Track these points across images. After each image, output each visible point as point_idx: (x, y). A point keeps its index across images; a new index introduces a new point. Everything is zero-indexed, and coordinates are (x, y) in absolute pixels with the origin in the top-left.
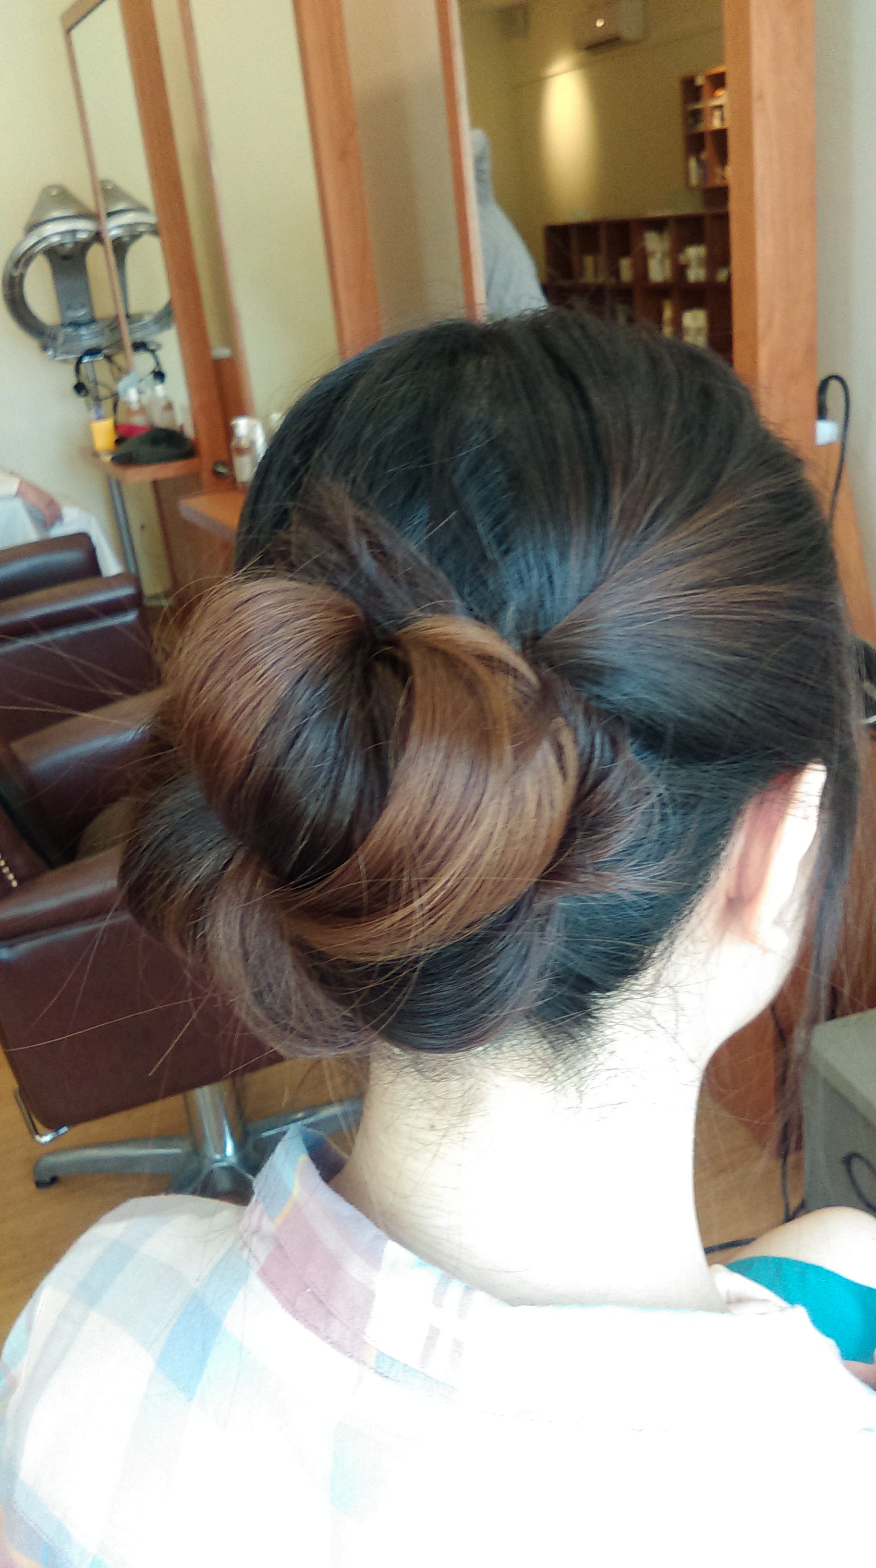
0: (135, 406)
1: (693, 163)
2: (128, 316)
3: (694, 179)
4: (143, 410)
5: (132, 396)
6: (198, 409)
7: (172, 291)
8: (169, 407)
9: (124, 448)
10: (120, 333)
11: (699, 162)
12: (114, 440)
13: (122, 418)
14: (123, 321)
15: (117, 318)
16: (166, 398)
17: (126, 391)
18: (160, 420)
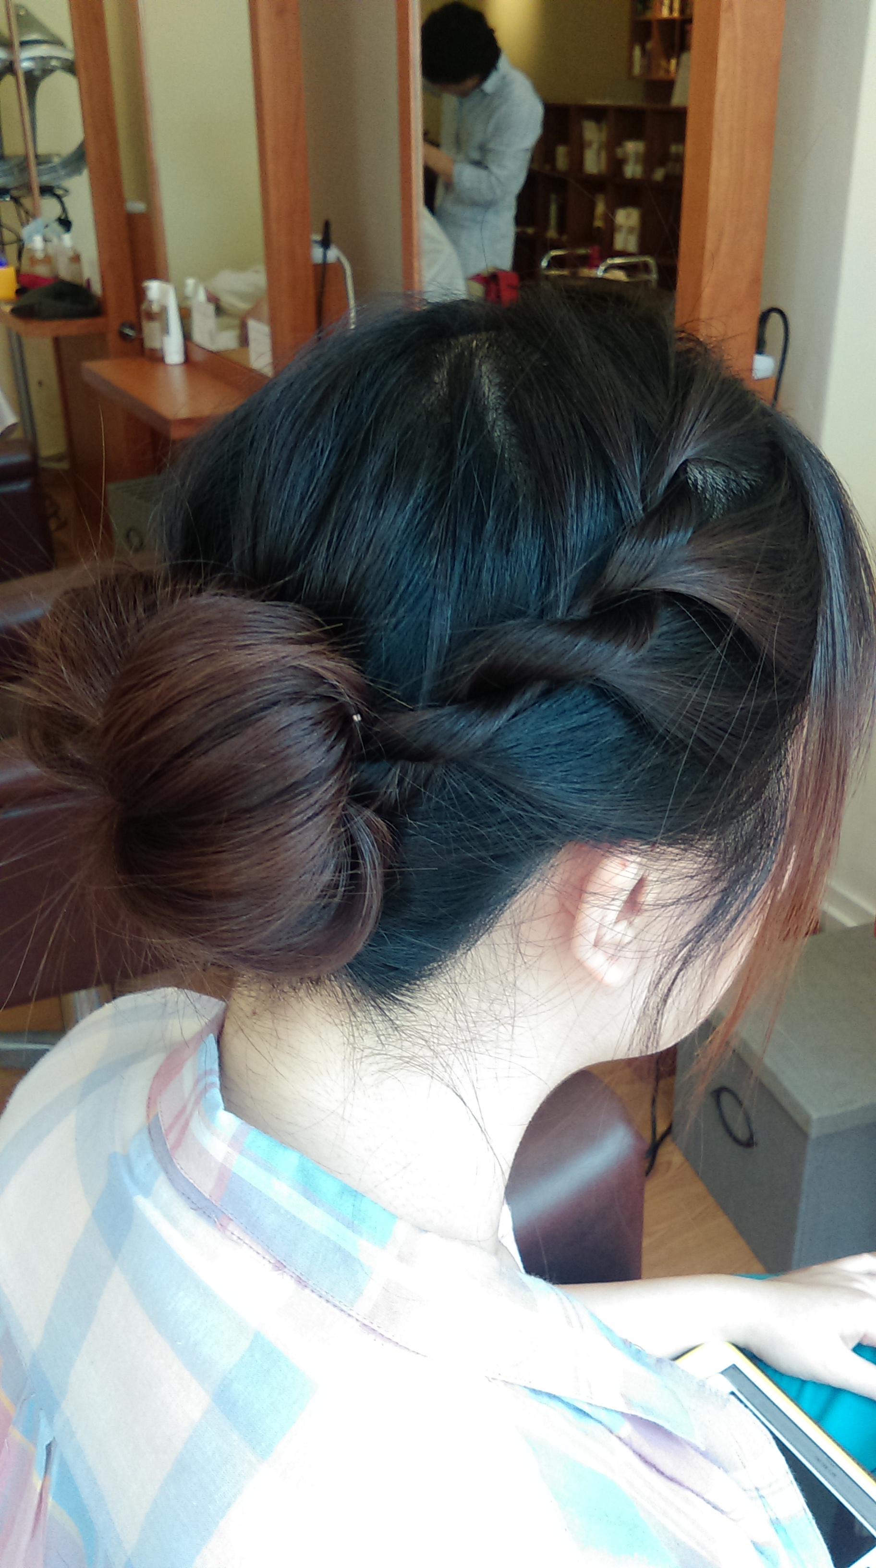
0: (40, 255)
1: (637, 52)
2: (37, 156)
3: (637, 70)
4: (48, 259)
5: (37, 243)
6: (107, 266)
7: (85, 132)
8: (76, 259)
9: (26, 300)
10: (29, 174)
11: (644, 51)
12: (15, 290)
13: (26, 267)
14: (32, 161)
15: (26, 158)
16: (73, 249)
17: (31, 237)
18: (65, 272)
